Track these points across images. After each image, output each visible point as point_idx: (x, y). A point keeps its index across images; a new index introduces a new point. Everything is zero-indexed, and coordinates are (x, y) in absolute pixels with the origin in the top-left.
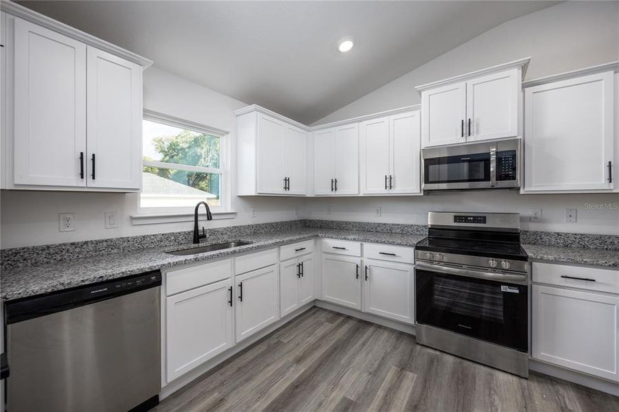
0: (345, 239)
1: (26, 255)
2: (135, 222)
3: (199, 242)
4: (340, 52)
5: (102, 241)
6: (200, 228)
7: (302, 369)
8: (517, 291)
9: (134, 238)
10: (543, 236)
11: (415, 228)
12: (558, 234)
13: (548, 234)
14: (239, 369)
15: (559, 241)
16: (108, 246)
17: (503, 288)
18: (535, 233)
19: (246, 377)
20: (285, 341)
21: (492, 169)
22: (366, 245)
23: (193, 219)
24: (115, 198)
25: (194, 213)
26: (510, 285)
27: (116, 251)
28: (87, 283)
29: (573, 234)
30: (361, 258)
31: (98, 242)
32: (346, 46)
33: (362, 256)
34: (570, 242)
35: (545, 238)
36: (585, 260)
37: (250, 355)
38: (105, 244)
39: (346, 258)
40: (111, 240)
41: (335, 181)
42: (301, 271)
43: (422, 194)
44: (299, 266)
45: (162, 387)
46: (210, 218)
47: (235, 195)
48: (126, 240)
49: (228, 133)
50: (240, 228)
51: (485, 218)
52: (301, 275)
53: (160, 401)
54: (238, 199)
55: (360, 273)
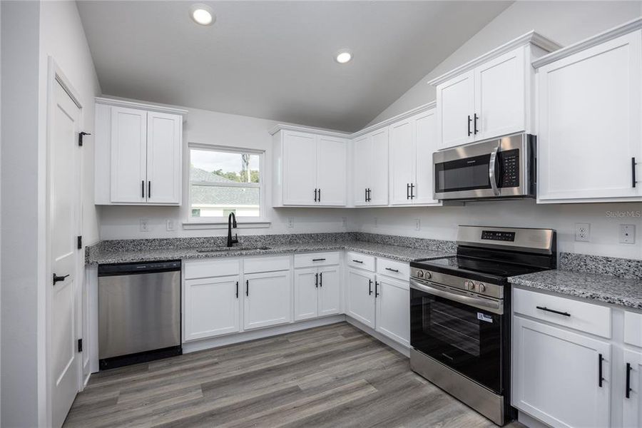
0: (362, 252)
2: (186, 227)
3: (231, 246)
4: (339, 63)
5: (163, 240)
7: (285, 361)
8: (491, 321)
9: (184, 239)
10: (588, 262)
11: (450, 244)
12: (607, 259)
13: (594, 259)
14: (242, 350)
15: (607, 269)
16: (167, 243)
17: (480, 316)
18: (578, 257)
19: (242, 355)
20: (291, 341)
21: (491, 175)
22: (379, 259)
26: (486, 313)
27: (172, 247)
28: (135, 261)
29: (626, 260)
30: (375, 274)
31: (161, 240)
32: (344, 58)
33: (376, 271)
34: (622, 271)
35: (591, 264)
36: (562, 289)
37: (257, 344)
38: (165, 242)
39: (363, 273)
40: (169, 239)
41: (368, 191)
42: (319, 281)
43: (441, 205)
44: (317, 276)
45: (183, 342)
46: (235, 226)
47: (271, 206)
48: (179, 240)
49: (264, 151)
50: (274, 237)
51: (513, 234)
52: (319, 285)
53: (183, 353)
54: (274, 210)
55: (373, 289)
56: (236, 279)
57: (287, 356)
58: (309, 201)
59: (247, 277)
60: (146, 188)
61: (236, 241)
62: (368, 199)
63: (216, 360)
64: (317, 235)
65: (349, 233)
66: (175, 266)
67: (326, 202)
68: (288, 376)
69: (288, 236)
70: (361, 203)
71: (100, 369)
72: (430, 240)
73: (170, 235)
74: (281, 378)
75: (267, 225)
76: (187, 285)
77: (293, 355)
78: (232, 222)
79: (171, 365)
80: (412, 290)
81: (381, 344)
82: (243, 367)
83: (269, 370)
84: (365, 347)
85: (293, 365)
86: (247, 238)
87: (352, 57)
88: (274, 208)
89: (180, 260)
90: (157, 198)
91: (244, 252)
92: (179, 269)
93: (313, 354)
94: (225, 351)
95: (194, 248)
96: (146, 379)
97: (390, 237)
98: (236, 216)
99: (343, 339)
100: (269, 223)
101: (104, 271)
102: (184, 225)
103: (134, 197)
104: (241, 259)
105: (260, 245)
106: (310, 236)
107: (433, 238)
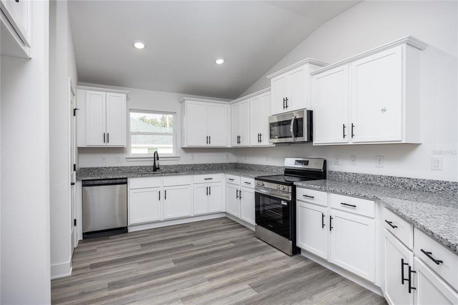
1: (92, 170)
2: (128, 160)
3: (156, 171)
4: (217, 64)
6: (157, 164)
8: (286, 204)
9: (127, 167)
10: (339, 175)
13: (341, 173)
16: (117, 170)
17: (282, 202)
21: (291, 130)
22: (242, 178)
23: (153, 159)
24: (119, 150)
25: (153, 156)
26: (284, 200)
27: (120, 172)
29: (353, 173)
30: (240, 186)
31: (114, 167)
32: (220, 62)
38: (116, 168)
39: (234, 186)
40: (118, 167)
41: (239, 137)
42: (208, 191)
43: (274, 146)
44: (207, 188)
45: (129, 225)
46: (158, 159)
47: (180, 147)
48: (125, 167)
49: (176, 113)
50: (182, 166)
51: (308, 161)
52: (208, 194)
53: (129, 231)
54: (182, 150)
55: (239, 195)
56: (158, 189)
57: (188, 232)
58: (203, 144)
59: (165, 188)
60: (106, 137)
61: (159, 168)
62: (239, 142)
63: (147, 234)
64: (209, 164)
65: (230, 163)
66: (124, 182)
67: (214, 144)
68: (188, 240)
69: (191, 165)
70: (236, 144)
71: (83, 238)
72: (273, 166)
73: (119, 165)
74: (184, 241)
75: (178, 159)
76: (130, 192)
77: (191, 232)
78: (156, 157)
79: (122, 237)
80: (256, 193)
81: (243, 227)
82: (163, 237)
83: (177, 238)
84: (234, 228)
85: (191, 236)
86: (166, 167)
87: (225, 62)
88: (182, 148)
89: (126, 178)
90: (112, 143)
91: (163, 174)
92: (126, 183)
93: (204, 231)
94: (153, 231)
95: (133, 172)
96: (109, 242)
97: (253, 165)
98: (158, 153)
99: (222, 225)
100: (179, 157)
101: (86, 184)
102: (127, 158)
103: (99, 142)
104: (162, 178)
105: (173, 170)
106: (205, 165)
107: (275, 165)
